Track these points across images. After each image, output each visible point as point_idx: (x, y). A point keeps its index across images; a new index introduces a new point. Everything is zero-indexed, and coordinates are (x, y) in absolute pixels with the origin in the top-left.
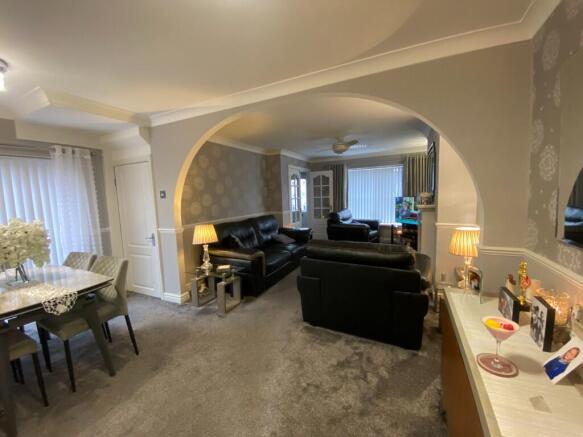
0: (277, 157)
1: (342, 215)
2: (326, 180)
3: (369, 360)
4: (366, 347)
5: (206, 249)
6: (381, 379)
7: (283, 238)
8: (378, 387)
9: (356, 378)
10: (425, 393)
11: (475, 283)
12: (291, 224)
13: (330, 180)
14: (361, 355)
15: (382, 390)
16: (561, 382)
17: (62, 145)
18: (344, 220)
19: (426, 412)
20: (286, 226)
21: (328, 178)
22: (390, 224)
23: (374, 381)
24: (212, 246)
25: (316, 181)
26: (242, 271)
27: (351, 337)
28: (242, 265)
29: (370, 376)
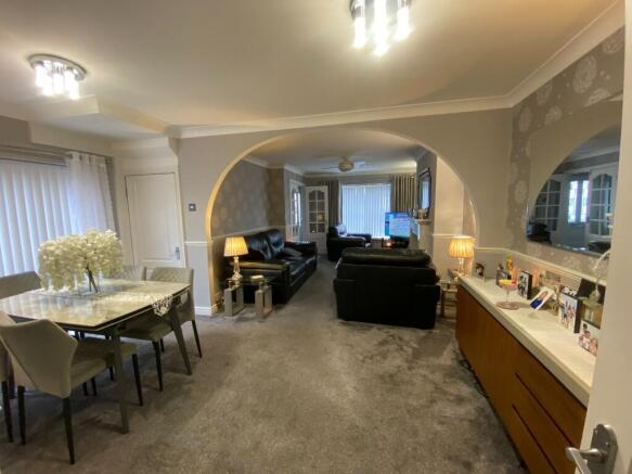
0: (281, 171)
1: (339, 228)
2: (321, 195)
3: (401, 339)
4: (394, 331)
5: (236, 261)
6: (414, 348)
7: (290, 250)
8: (414, 353)
9: (396, 350)
10: (445, 353)
11: (479, 271)
12: (292, 238)
13: (325, 194)
14: (392, 336)
15: (417, 355)
16: (540, 309)
17: (80, 152)
18: (342, 233)
19: (449, 363)
20: (288, 240)
21: (323, 194)
22: (379, 237)
23: (410, 350)
24: (243, 258)
25: (312, 195)
26: (273, 281)
27: (380, 326)
28: (272, 274)
29: (405, 348)
